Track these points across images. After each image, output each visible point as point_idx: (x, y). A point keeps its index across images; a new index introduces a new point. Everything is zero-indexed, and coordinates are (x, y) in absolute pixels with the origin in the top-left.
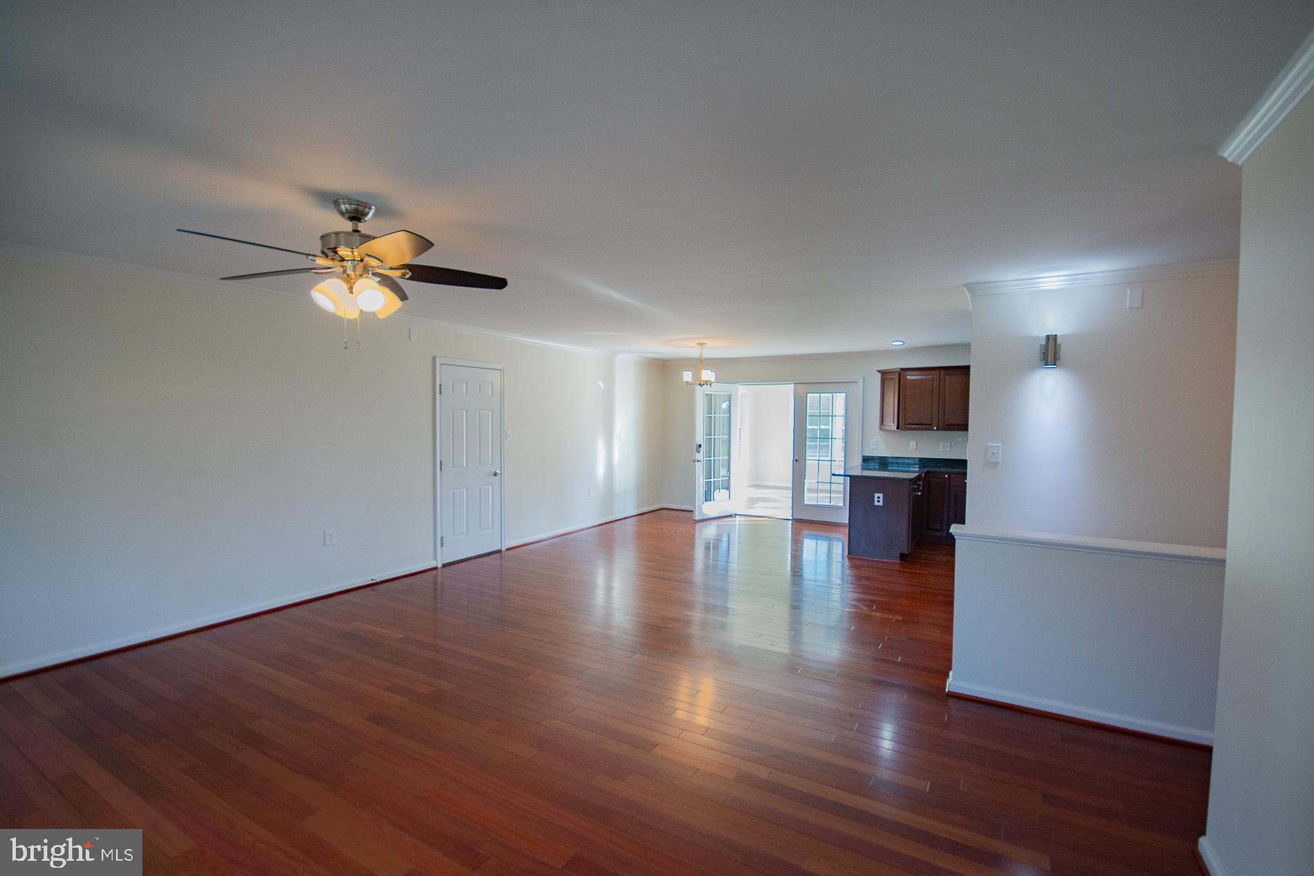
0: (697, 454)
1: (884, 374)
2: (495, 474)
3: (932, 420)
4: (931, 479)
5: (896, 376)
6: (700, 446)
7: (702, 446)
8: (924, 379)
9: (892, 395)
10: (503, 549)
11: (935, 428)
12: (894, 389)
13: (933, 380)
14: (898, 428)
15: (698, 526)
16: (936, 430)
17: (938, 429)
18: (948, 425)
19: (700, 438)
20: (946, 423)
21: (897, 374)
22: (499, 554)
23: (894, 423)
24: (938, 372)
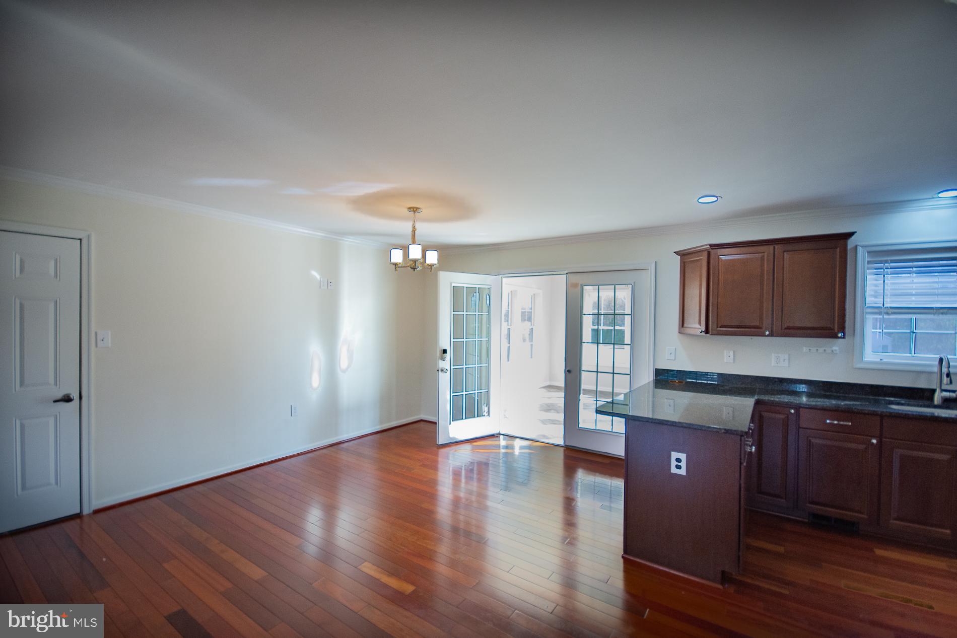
0: (441, 362)
1: (685, 256)
2: (67, 399)
3: (761, 318)
4: (765, 414)
5: (704, 257)
6: (445, 351)
7: (448, 351)
8: (747, 259)
9: (698, 283)
10: (86, 511)
11: (767, 333)
12: (701, 276)
13: (762, 259)
14: (707, 332)
15: (443, 451)
16: (768, 336)
17: (771, 335)
18: (788, 328)
19: (445, 341)
20: (785, 325)
21: (705, 254)
22: (78, 521)
23: (700, 323)
24: (771, 247)
